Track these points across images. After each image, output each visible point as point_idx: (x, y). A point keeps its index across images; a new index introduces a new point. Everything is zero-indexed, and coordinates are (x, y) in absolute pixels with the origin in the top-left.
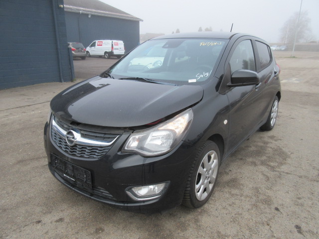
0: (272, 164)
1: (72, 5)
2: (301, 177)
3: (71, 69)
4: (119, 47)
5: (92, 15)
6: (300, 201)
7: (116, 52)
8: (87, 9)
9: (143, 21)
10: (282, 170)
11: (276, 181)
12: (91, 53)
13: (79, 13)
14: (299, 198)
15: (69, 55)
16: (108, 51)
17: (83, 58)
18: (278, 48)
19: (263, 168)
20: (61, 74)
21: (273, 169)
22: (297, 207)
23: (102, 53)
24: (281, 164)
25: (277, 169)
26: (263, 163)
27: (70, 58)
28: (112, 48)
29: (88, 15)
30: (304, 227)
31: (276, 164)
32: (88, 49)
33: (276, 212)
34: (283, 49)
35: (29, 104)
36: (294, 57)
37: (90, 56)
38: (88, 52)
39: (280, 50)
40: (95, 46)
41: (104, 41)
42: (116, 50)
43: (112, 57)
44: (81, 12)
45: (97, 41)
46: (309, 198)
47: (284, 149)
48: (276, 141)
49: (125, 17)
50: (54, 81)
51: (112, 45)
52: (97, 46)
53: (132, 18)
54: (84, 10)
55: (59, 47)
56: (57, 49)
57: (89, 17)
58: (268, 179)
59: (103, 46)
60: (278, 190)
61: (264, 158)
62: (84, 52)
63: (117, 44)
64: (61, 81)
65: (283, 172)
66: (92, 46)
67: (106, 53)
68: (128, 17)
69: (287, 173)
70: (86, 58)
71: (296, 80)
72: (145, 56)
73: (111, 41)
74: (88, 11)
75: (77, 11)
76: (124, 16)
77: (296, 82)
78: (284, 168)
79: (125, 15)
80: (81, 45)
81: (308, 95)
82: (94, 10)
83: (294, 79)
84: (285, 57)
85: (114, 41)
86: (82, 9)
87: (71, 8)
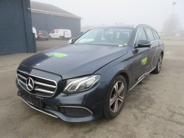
0: (142, 107)
1: (42, 10)
2: (159, 117)
3: (34, 45)
4: (68, 33)
5: (53, 16)
7: (66, 36)
8: (50, 12)
9: (82, 19)
10: (148, 112)
11: (142, 120)
12: (52, 37)
13: (46, 14)
14: (155, 134)
17: (47, 39)
18: (161, 34)
19: (135, 111)
21: (142, 111)
23: (58, 37)
24: (148, 107)
25: (145, 111)
26: (136, 107)
27: (34, 39)
28: (64, 34)
29: (51, 15)
31: (145, 108)
32: (50, 34)
35: (2, 66)
36: (170, 40)
38: (50, 36)
39: (162, 36)
40: (54, 33)
41: (59, 30)
42: (66, 35)
43: (64, 39)
44: (47, 13)
45: (55, 30)
47: (152, 97)
48: (148, 91)
50: (24, 53)
51: (64, 32)
52: (55, 33)
54: (48, 13)
55: (27, 33)
58: (136, 118)
59: (59, 33)
60: (142, 127)
61: (137, 103)
62: (47, 36)
63: (67, 32)
65: (148, 113)
66: (52, 33)
67: (60, 37)
68: (74, 17)
69: (151, 114)
70: (49, 40)
71: (169, 53)
73: (63, 30)
74: (51, 13)
75: (45, 13)
78: (150, 111)
79: (72, 16)
80: (46, 32)
82: (54, 13)
83: (168, 52)
84: (165, 40)
85: (65, 30)
86: (47, 12)
87: (41, 12)
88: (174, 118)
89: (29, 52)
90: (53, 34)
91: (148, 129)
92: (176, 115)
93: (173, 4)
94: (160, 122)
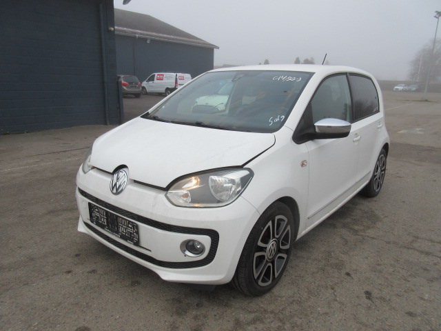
0: (356, 227)
1: (126, 27)
3: (119, 108)
5: (153, 41)
6: (379, 268)
8: (145, 32)
9: (218, 48)
10: (367, 234)
11: (355, 245)
12: (148, 90)
13: (135, 38)
14: (379, 265)
15: (118, 91)
16: (170, 87)
17: (137, 95)
18: (407, 88)
19: (344, 232)
20: (107, 115)
21: (356, 232)
22: (374, 273)
23: (163, 90)
24: (368, 228)
25: (361, 233)
26: (345, 226)
27: (120, 95)
28: (176, 83)
29: (146, 40)
30: (375, 293)
31: (362, 228)
32: (144, 84)
33: (346, 277)
34: (414, 89)
36: (427, 101)
37: (147, 94)
38: (144, 88)
39: (410, 91)
40: (153, 80)
41: (166, 74)
44: (137, 35)
45: (156, 74)
46: (391, 265)
47: (377, 212)
49: (196, 42)
51: (176, 79)
52: (156, 81)
53: (204, 44)
54: (141, 34)
55: (106, 81)
56: (103, 82)
57: (148, 42)
58: (346, 242)
59: (164, 80)
60: (355, 255)
61: (349, 220)
62: (139, 88)
63: (182, 79)
64: (106, 124)
65: (368, 237)
66: (149, 80)
67: (167, 89)
68: (199, 43)
69: (373, 238)
70: (142, 96)
71: (420, 131)
72: (216, 93)
73: (175, 74)
74: (147, 35)
75: (133, 35)
76: (194, 42)
77: (419, 133)
78: (371, 232)
79: (195, 40)
80: (136, 79)
81: (431, 149)
82: (154, 34)
83: (418, 129)
84: (414, 101)
85: (179, 74)
86: (139, 33)
87: (125, 31)
88: (416, 245)
89: (108, 122)
90: (151, 82)
91: (367, 258)
92: (419, 240)
93: (435, 17)
94: (389, 250)
